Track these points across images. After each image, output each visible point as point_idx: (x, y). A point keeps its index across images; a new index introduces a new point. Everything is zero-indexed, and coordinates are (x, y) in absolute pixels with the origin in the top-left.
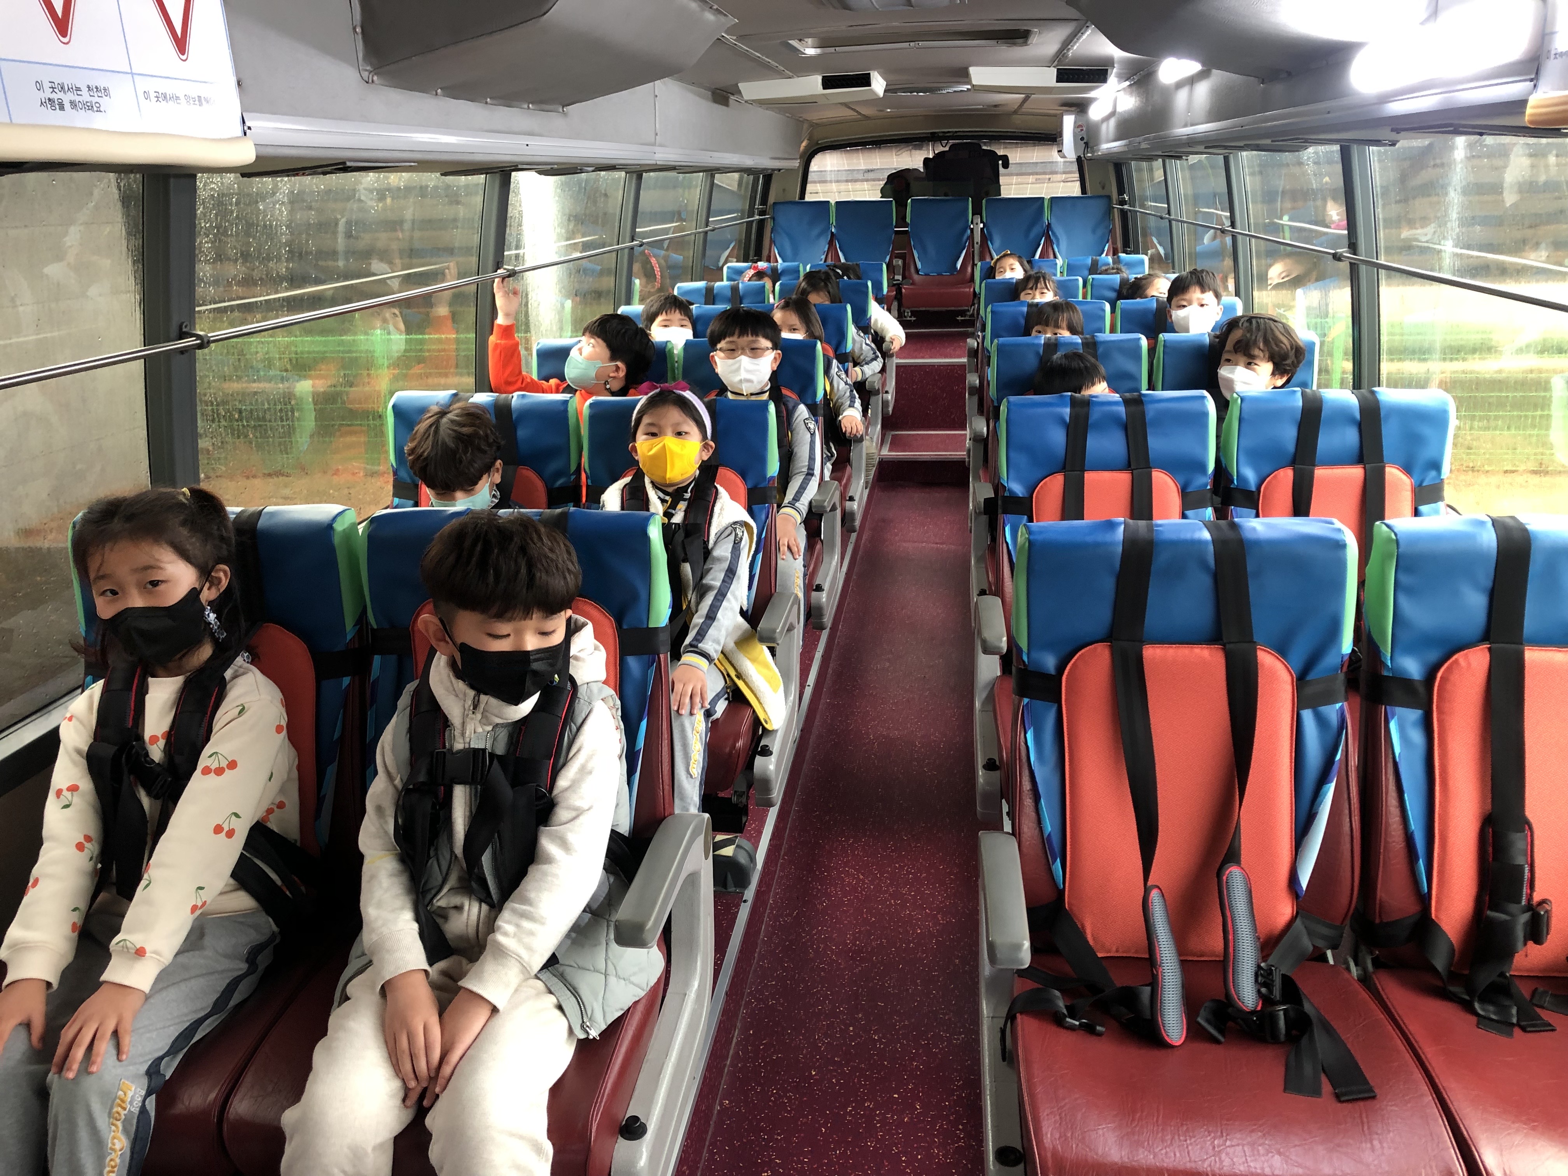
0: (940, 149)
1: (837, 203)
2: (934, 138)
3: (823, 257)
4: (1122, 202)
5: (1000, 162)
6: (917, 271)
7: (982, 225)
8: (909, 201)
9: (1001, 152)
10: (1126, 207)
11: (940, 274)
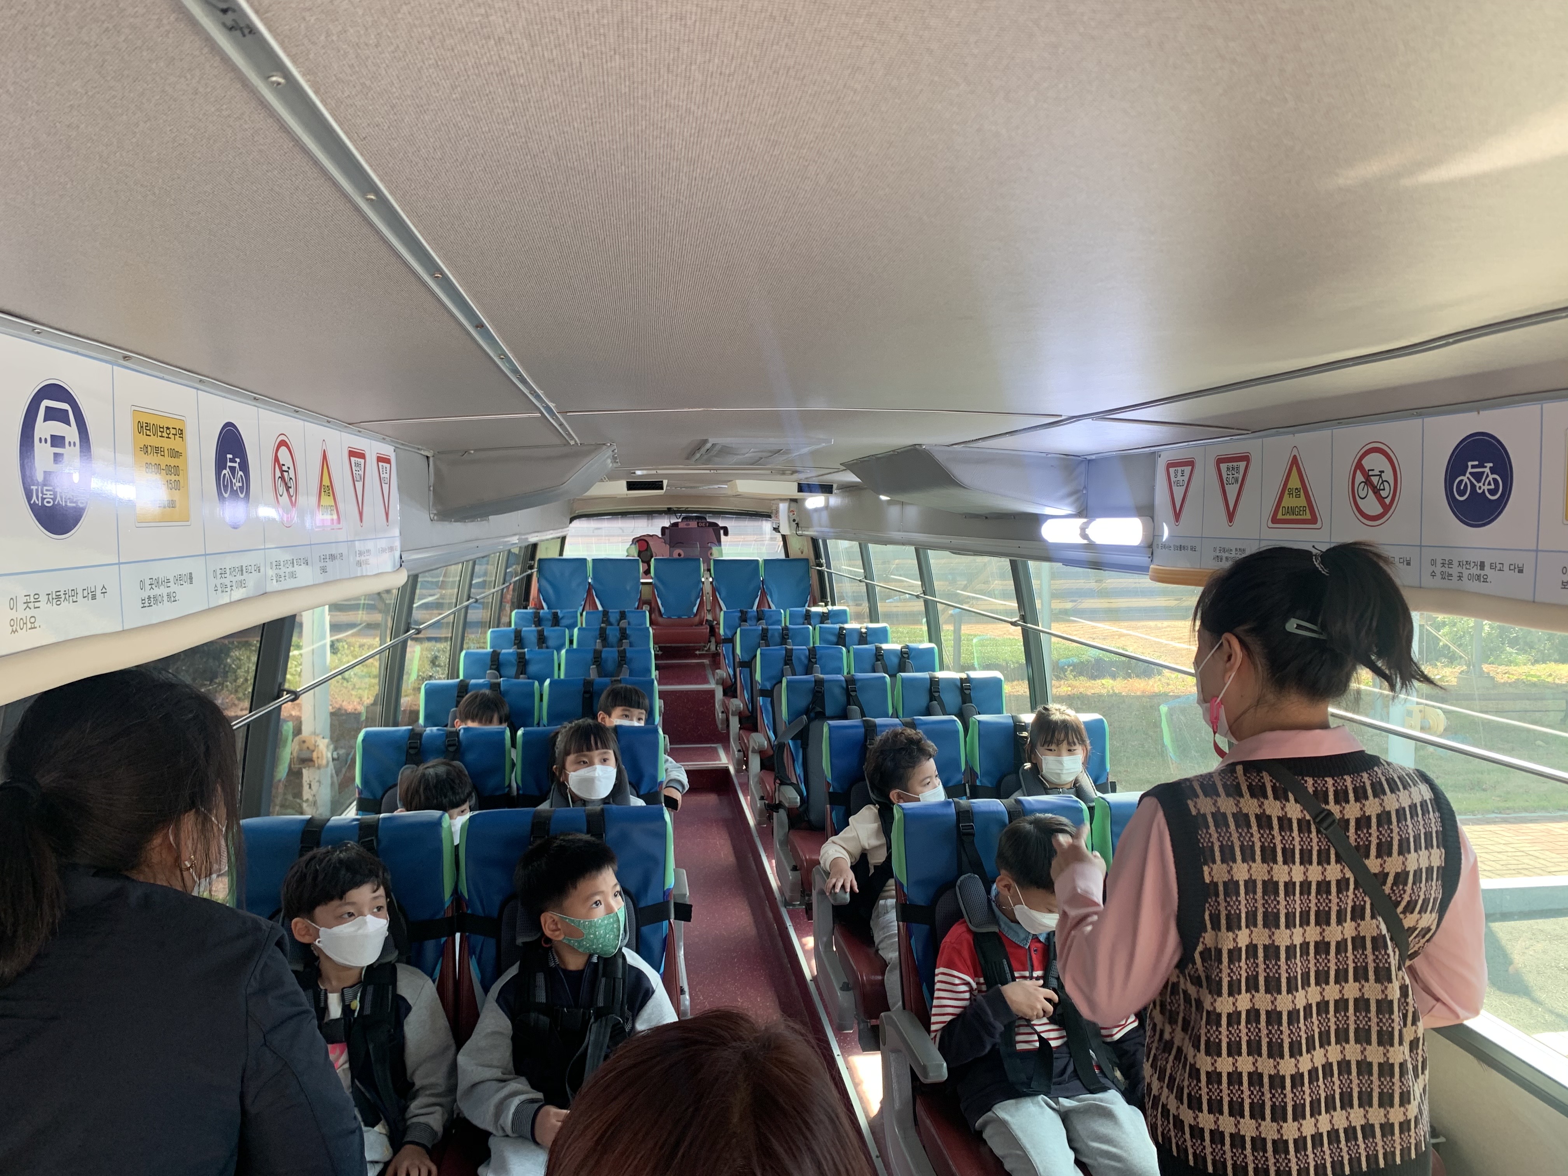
0: (674, 520)
1: (594, 560)
2: (669, 512)
3: (583, 603)
4: (821, 565)
5: (722, 532)
6: (661, 615)
7: (711, 580)
8: (653, 560)
9: (721, 523)
10: (824, 568)
11: (679, 617)
